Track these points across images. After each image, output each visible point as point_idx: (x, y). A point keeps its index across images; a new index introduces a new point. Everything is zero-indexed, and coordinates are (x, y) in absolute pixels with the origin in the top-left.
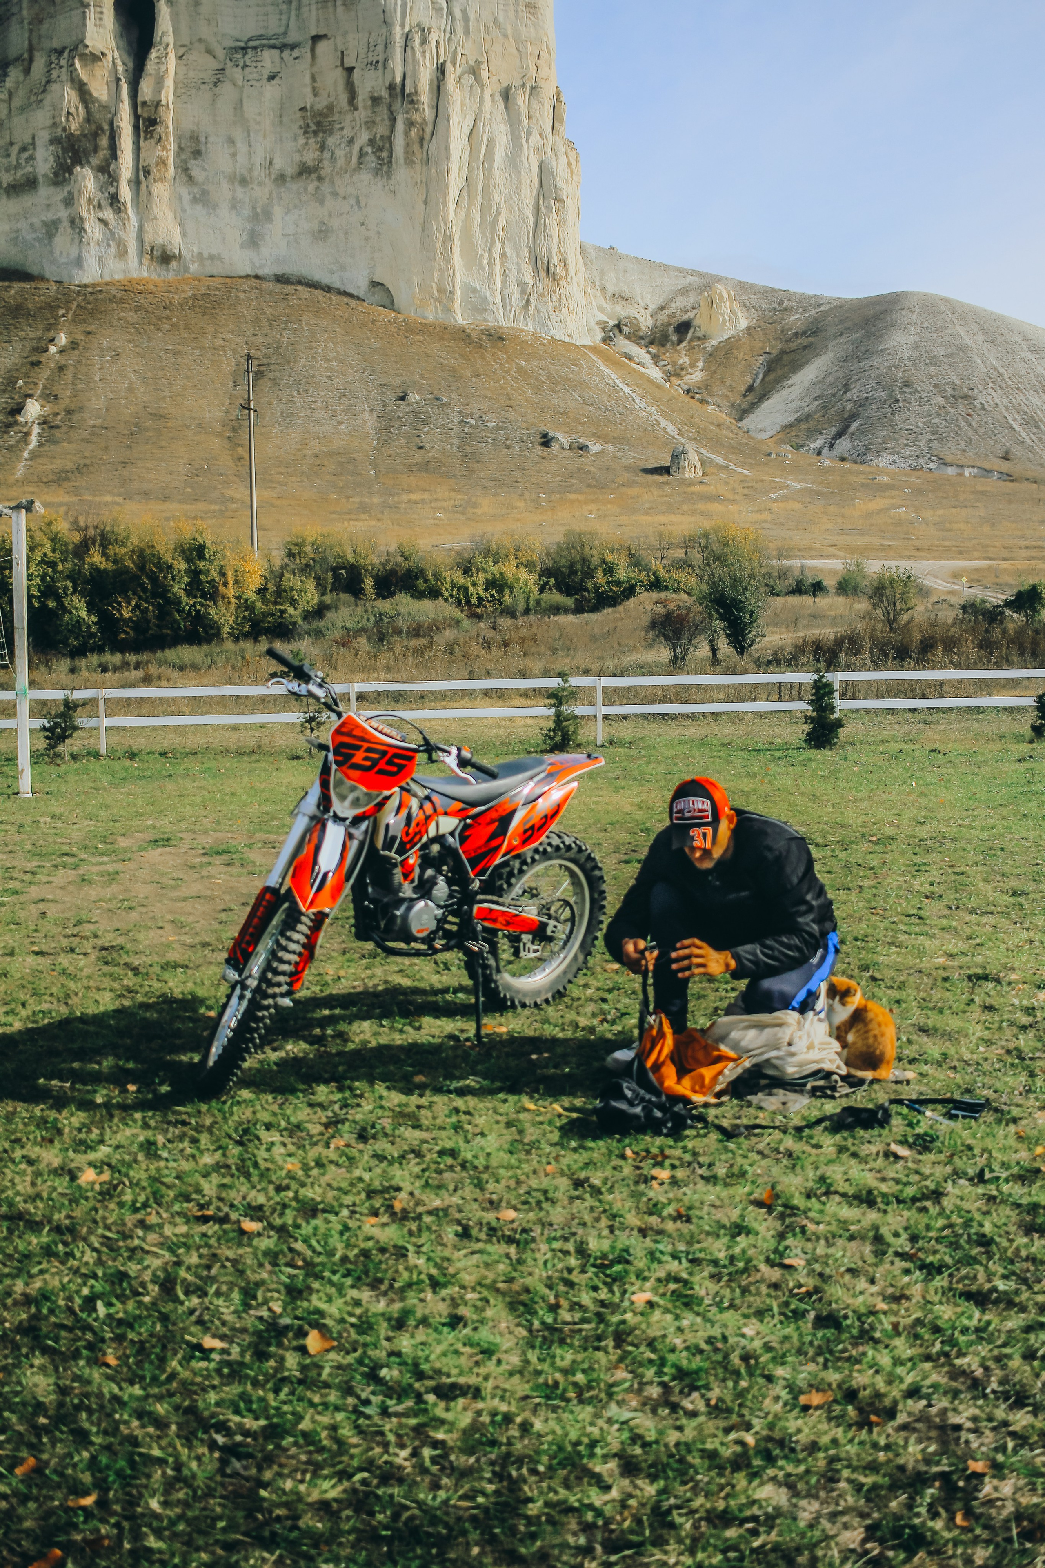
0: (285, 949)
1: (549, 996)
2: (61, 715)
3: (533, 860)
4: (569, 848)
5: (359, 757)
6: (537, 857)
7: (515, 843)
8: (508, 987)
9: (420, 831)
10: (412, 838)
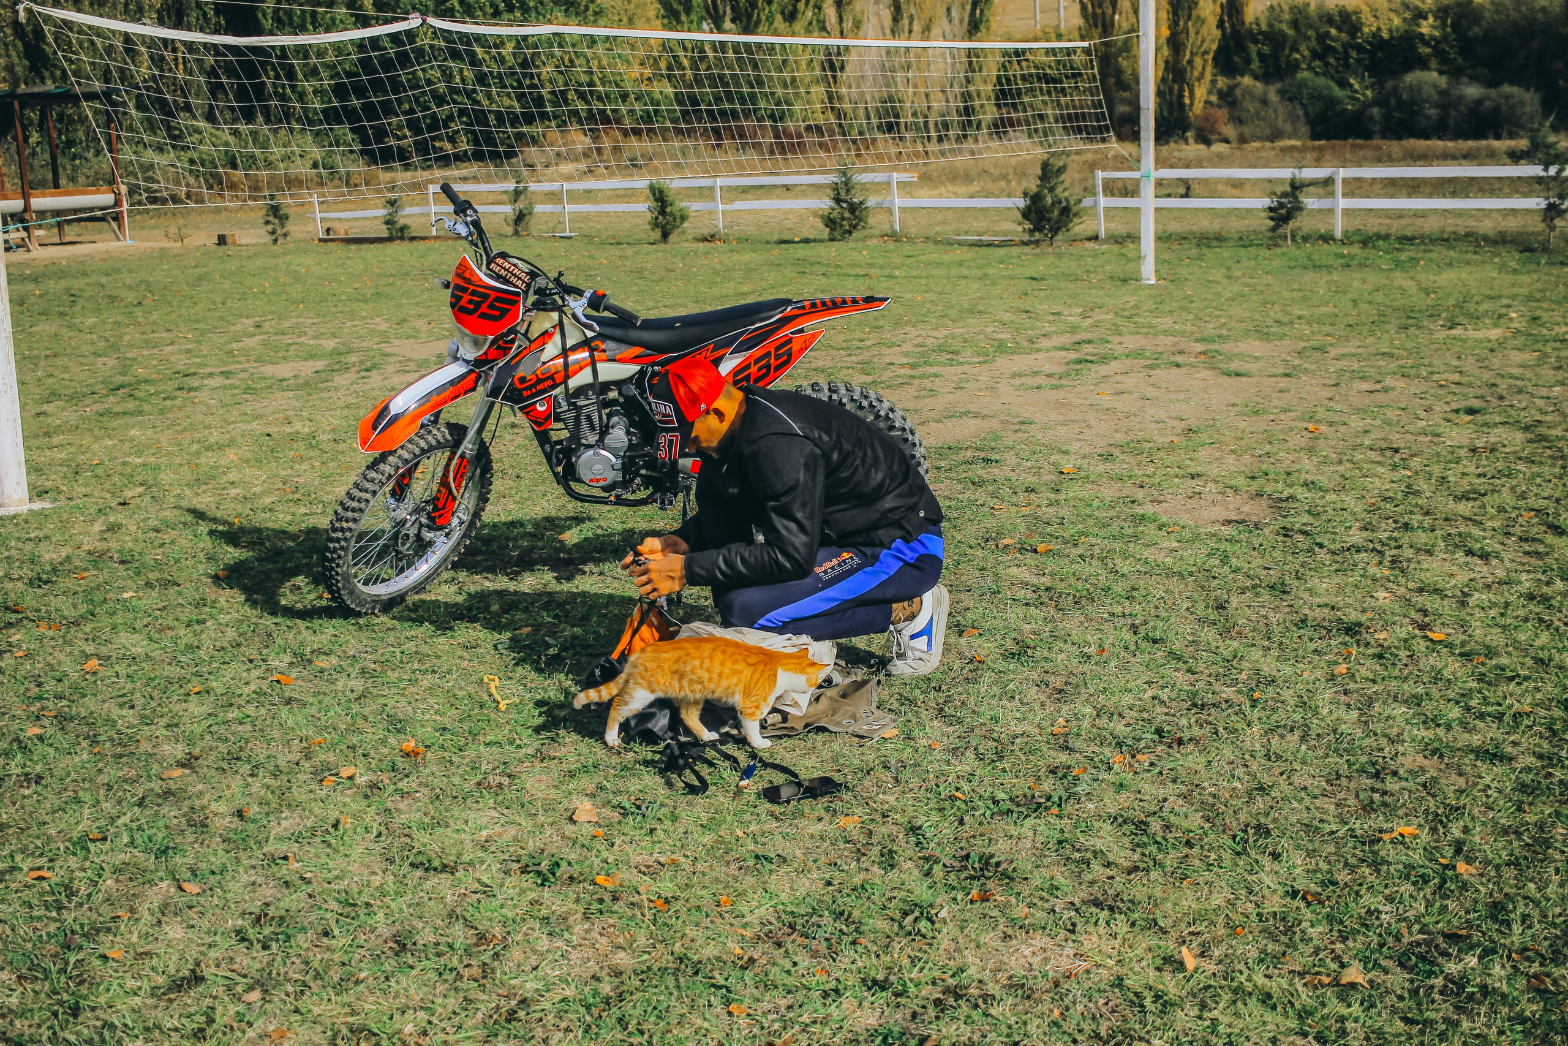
2: (1285, 195)
5: (465, 300)
9: (552, 377)
10: (534, 386)
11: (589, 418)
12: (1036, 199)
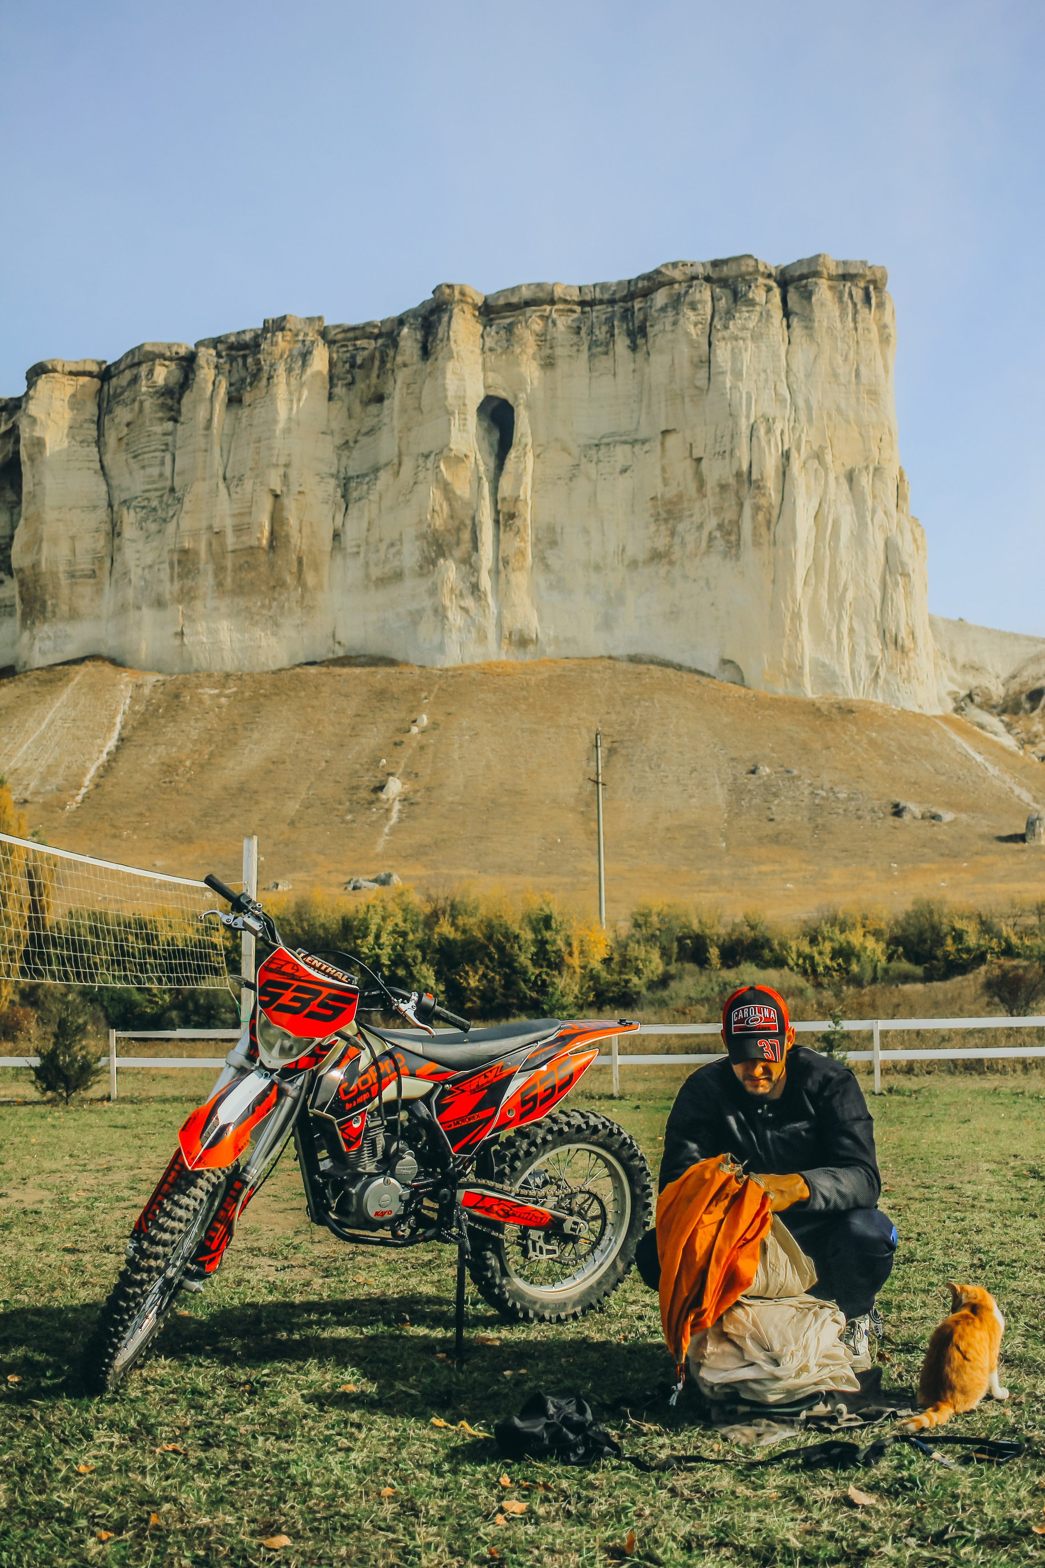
0: (168, 1215)
1: (579, 1309)
3: (545, 1141)
4: (595, 1130)
5: (287, 997)
6: (549, 1137)
7: (511, 1116)
8: (519, 1295)
9: (368, 1090)
10: (354, 1098)
11: (373, 1143)
12: (50, 1059)
